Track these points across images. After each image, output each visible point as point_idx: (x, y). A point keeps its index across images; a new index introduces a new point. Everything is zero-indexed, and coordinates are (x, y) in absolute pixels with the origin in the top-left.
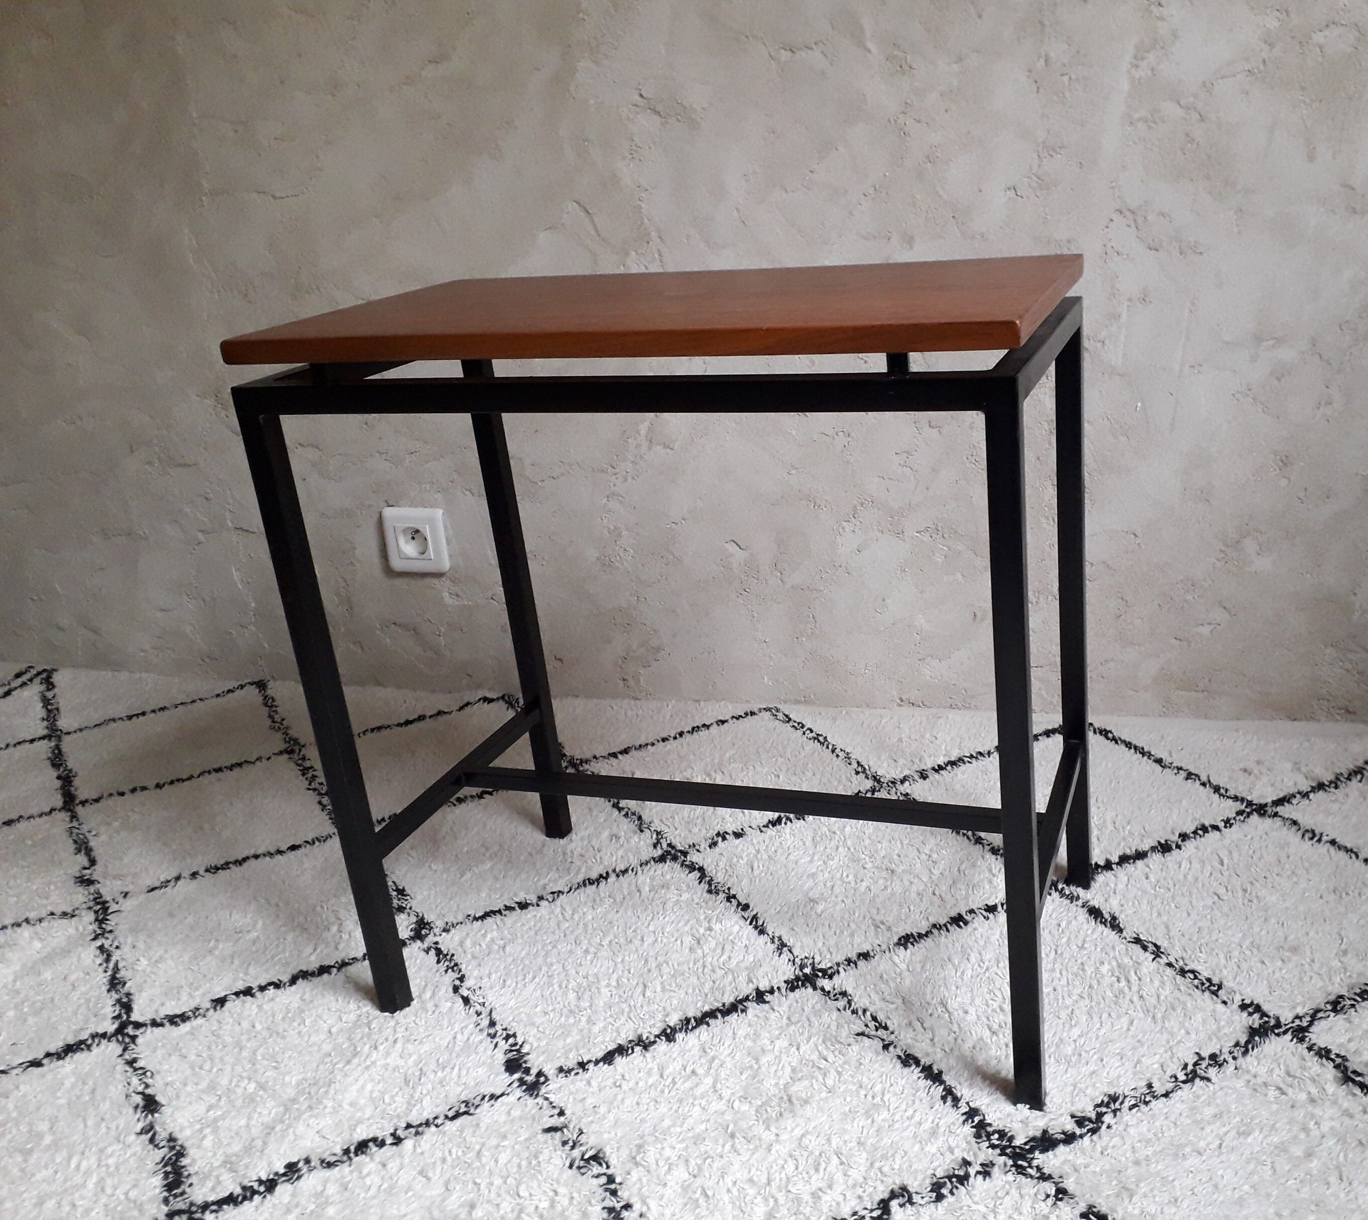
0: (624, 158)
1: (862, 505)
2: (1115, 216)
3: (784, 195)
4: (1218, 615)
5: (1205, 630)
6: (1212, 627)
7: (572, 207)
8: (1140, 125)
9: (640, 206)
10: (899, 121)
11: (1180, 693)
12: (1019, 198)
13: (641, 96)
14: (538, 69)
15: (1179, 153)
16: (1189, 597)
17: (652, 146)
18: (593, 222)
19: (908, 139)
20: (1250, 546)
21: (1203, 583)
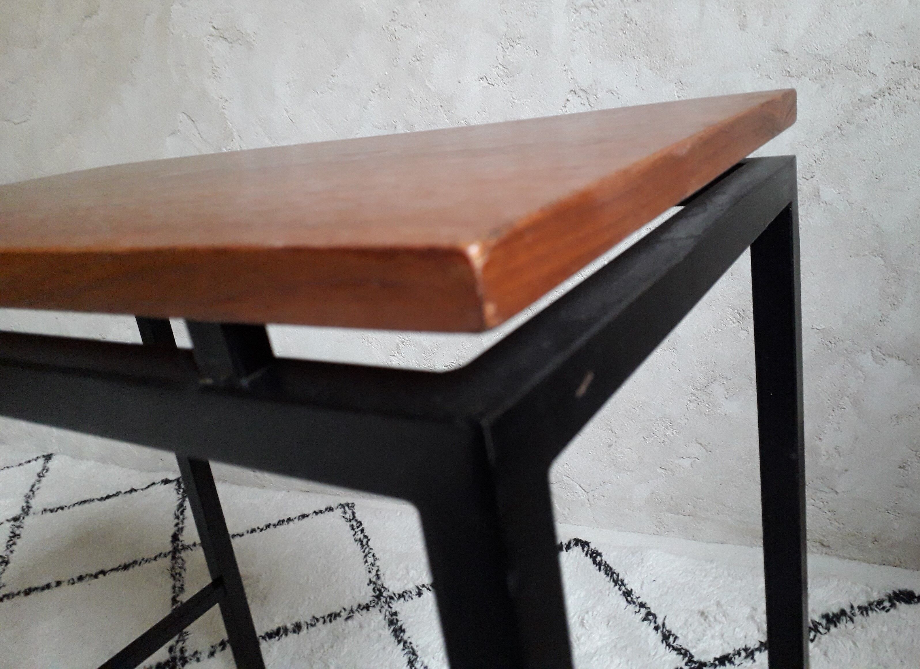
0: (209, 77)
1: (402, 342)
2: (571, 97)
3: (316, 95)
4: (695, 449)
5: (687, 463)
6: (692, 460)
7: (182, 117)
8: (585, 12)
9: (223, 113)
10: (390, 28)
11: (670, 515)
12: (491, 87)
13: (214, 27)
14: (148, 15)
15: (621, 33)
16: (668, 433)
17: (226, 66)
18: (196, 127)
19: (399, 42)
20: (718, 390)
21: (679, 421)
